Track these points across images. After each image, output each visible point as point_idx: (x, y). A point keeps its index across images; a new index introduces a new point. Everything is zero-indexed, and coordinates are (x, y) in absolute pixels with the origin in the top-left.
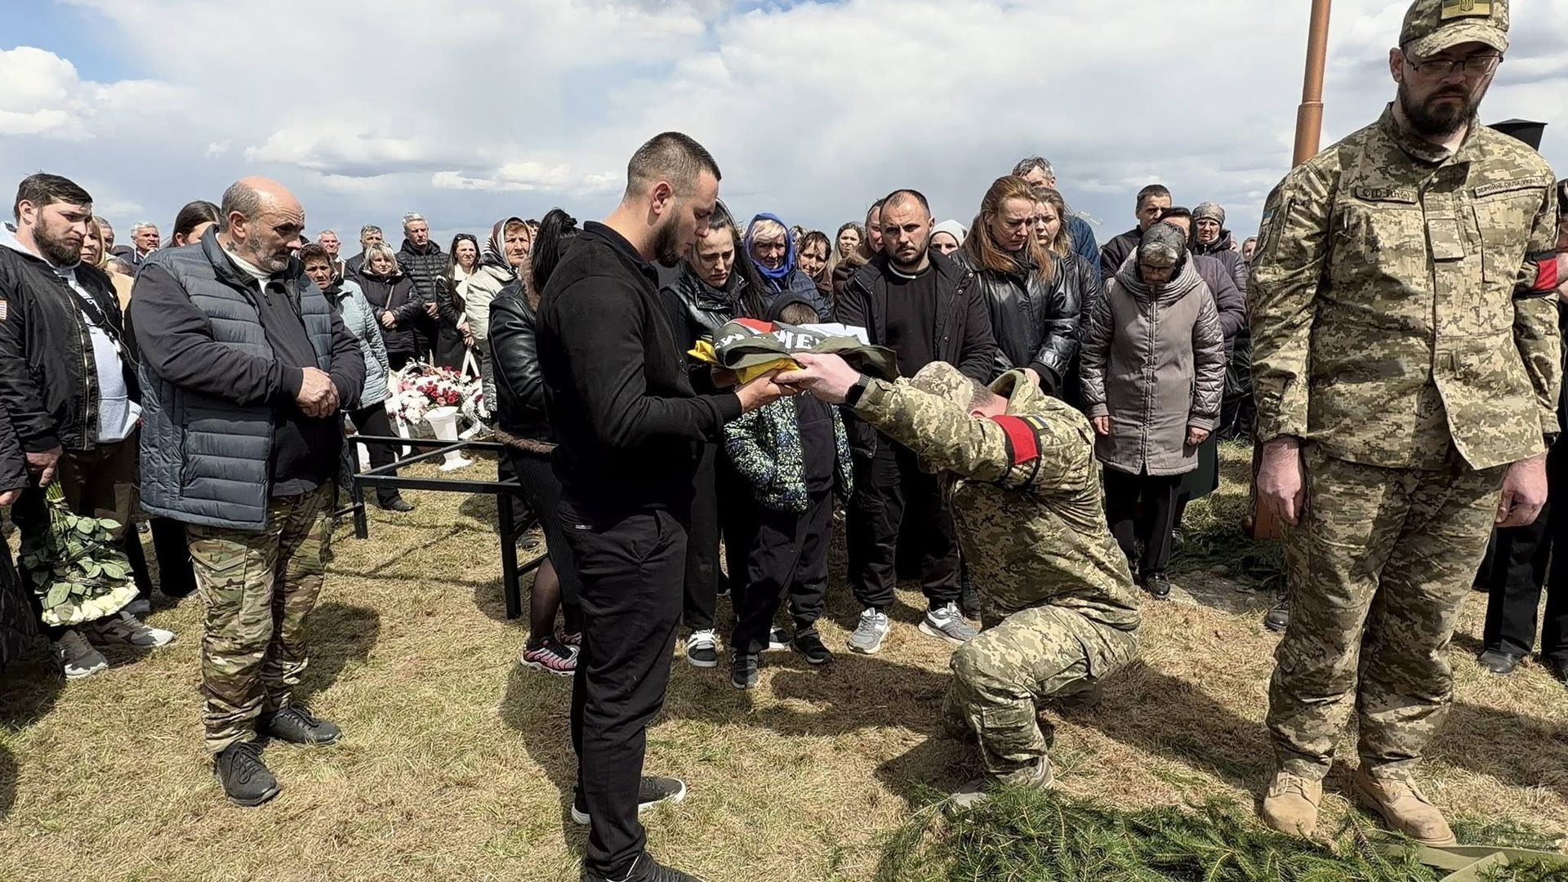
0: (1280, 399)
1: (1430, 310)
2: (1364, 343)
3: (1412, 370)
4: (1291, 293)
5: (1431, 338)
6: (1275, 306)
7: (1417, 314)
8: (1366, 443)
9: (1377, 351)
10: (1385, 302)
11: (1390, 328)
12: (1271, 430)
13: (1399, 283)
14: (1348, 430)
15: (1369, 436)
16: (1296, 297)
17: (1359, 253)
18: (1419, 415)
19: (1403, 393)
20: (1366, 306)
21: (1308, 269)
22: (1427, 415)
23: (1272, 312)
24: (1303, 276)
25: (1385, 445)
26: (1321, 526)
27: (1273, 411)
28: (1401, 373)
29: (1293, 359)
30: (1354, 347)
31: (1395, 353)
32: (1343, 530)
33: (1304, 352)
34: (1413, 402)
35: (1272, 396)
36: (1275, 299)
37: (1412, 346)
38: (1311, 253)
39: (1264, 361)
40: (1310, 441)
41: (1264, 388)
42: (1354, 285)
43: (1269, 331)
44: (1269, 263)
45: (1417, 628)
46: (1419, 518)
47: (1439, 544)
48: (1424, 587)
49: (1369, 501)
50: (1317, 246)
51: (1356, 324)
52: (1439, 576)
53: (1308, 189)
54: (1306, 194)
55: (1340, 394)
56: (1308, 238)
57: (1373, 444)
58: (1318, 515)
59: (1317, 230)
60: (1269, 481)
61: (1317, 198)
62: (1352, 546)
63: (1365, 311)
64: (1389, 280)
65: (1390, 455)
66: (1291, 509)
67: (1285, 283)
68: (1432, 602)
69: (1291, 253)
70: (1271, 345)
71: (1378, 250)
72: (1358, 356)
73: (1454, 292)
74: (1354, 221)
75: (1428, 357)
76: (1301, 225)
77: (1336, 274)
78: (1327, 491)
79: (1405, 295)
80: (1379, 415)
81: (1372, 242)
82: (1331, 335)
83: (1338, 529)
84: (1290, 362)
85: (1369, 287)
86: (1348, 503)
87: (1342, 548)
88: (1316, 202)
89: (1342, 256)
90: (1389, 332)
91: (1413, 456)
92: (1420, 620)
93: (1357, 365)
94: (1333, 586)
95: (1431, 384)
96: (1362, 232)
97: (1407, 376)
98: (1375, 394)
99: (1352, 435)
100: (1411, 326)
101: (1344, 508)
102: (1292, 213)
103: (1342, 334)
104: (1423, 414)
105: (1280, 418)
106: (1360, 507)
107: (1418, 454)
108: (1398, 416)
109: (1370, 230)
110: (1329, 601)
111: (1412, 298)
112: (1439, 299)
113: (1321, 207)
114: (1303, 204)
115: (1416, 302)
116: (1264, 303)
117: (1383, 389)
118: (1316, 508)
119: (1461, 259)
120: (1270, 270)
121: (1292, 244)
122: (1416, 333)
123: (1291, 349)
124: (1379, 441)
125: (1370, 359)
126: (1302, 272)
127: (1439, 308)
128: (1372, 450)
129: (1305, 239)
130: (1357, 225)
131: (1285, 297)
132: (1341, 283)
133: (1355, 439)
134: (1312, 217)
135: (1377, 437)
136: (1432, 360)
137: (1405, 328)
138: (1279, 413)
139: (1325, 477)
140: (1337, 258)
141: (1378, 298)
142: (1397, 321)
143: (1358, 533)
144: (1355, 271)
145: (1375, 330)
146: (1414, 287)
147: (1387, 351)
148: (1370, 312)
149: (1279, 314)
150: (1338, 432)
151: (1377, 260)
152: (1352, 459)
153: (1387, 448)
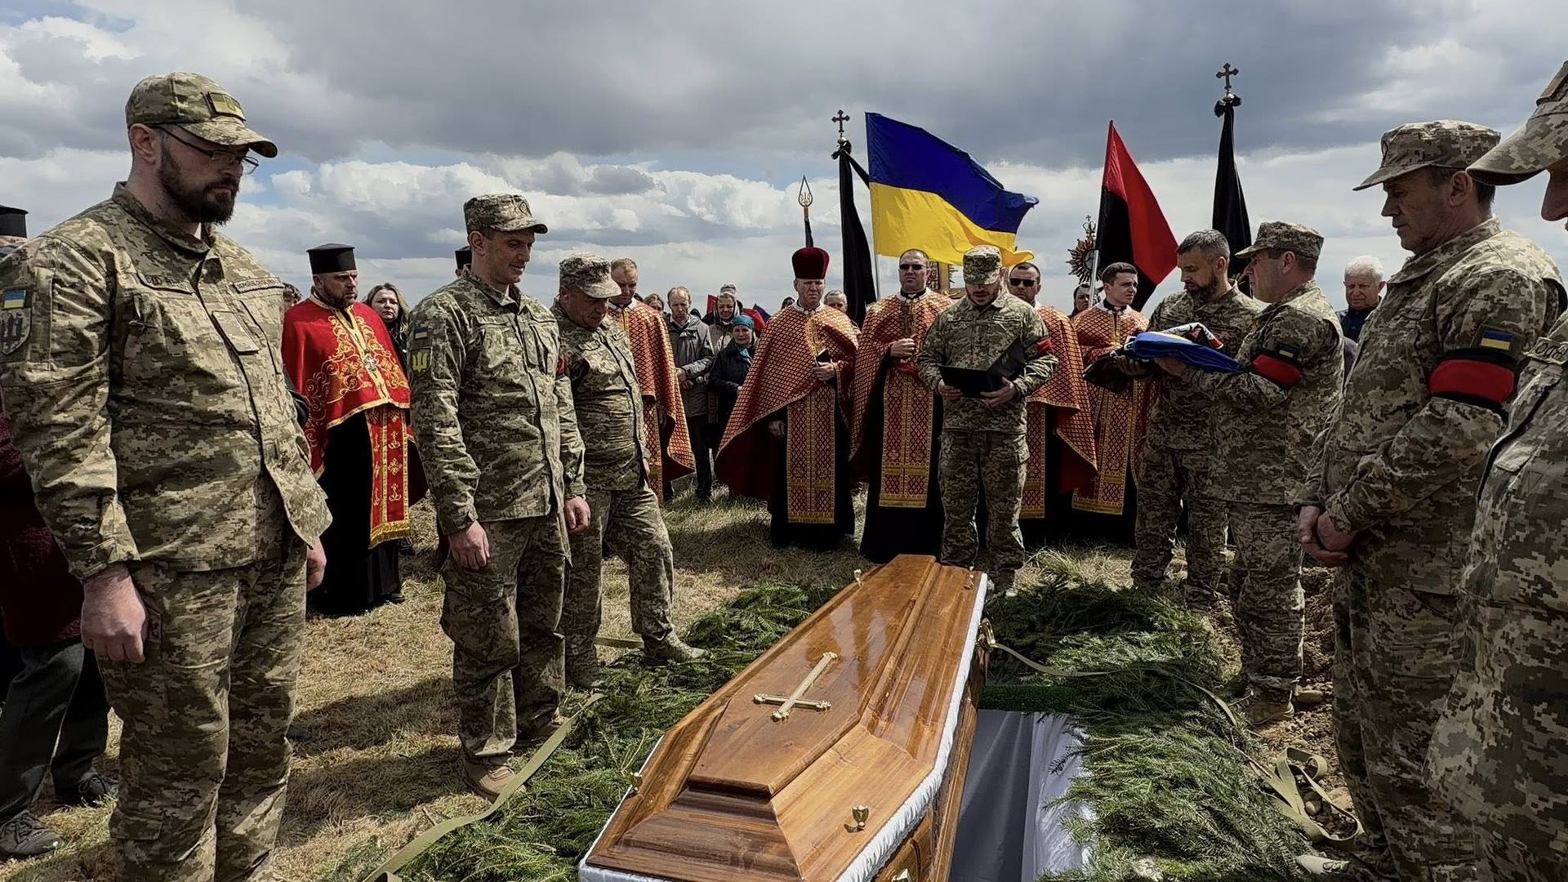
0: (99, 521)
1: (248, 403)
2: (188, 443)
3: (247, 463)
4: (81, 394)
5: (256, 430)
6: (63, 410)
7: (241, 408)
8: (219, 547)
9: (206, 449)
10: (205, 397)
11: (215, 424)
12: (94, 562)
13: (213, 377)
14: (197, 539)
15: (219, 539)
16: (87, 398)
17: (160, 345)
18: (258, 507)
19: (244, 489)
20: (183, 403)
21: (98, 364)
22: (264, 506)
23: (60, 418)
24: (92, 373)
25: (235, 544)
26: (182, 653)
27: (91, 539)
28: (238, 467)
29: (102, 472)
30: (176, 448)
31: (227, 449)
32: (206, 649)
33: (111, 464)
34: (250, 495)
35: (86, 521)
36: (61, 403)
37: (241, 439)
38: (96, 345)
39: (65, 479)
40: (146, 562)
41: (72, 512)
42: (158, 381)
43: (60, 443)
44: (41, 358)
45: (267, 719)
46: (257, 610)
47: (274, 629)
48: (269, 675)
49: (226, 608)
50: (100, 336)
51: (172, 423)
52: (278, 660)
53: (74, 269)
54: (72, 274)
55: (173, 502)
56: (90, 327)
57: (225, 546)
58: (177, 642)
59: (99, 318)
60: (106, 622)
61: (91, 280)
62: (217, 661)
63: (182, 409)
64: (202, 374)
65: (242, 553)
66: (140, 645)
67: (72, 382)
68: (279, 687)
69: (72, 346)
70: (68, 458)
71: (183, 342)
72: (185, 457)
73: (262, 384)
74: (147, 311)
75: (257, 448)
76: (79, 313)
77: (133, 368)
78: (184, 611)
79: (223, 388)
80: (225, 515)
81: (174, 335)
82: (139, 438)
83: (201, 649)
84: (101, 476)
85: (179, 382)
86: (207, 618)
87: (208, 668)
88: (92, 285)
89: (138, 348)
90: (213, 428)
91: (259, 549)
92: (267, 710)
93: (186, 467)
94: (205, 713)
95: (265, 475)
96: (158, 323)
97: (244, 470)
98: (216, 494)
99: (201, 542)
100: (236, 420)
101: (204, 624)
102: (59, 297)
103: (155, 436)
104: (262, 505)
105: (105, 545)
106: (219, 617)
107: (262, 545)
108: (242, 512)
109: (167, 321)
110: (201, 731)
111: (230, 391)
112: (254, 391)
113: (99, 291)
114: (73, 286)
115: (235, 395)
116: (44, 408)
117: (224, 487)
118: (173, 635)
119: (256, 352)
120: (45, 366)
121: (70, 334)
122: (242, 426)
123: (98, 460)
124: (231, 542)
125: (200, 459)
126: (91, 368)
127: (255, 399)
128: (225, 552)
129: (86, 328)
130: (152, 315)
131: (75, 399)
132: (139, 378)
133: (205, 546)
134: (89, 303)
135: (228, 538)
136: (261, 451)
137: (230, 422)
138: (101, 539)
139: (178, 596)
140: (132, 350)
141: (196, 393)
142: (221, 416)
143: (221, 646)
144: (158, 365)
145: (197, 428)
146: (230, 381)
147: (217, 448)
148: (190, 409)
149: (71, 419)
150: (187, 543)
151: (185, 352)
152: (206, 567)
153: (238, 547)
